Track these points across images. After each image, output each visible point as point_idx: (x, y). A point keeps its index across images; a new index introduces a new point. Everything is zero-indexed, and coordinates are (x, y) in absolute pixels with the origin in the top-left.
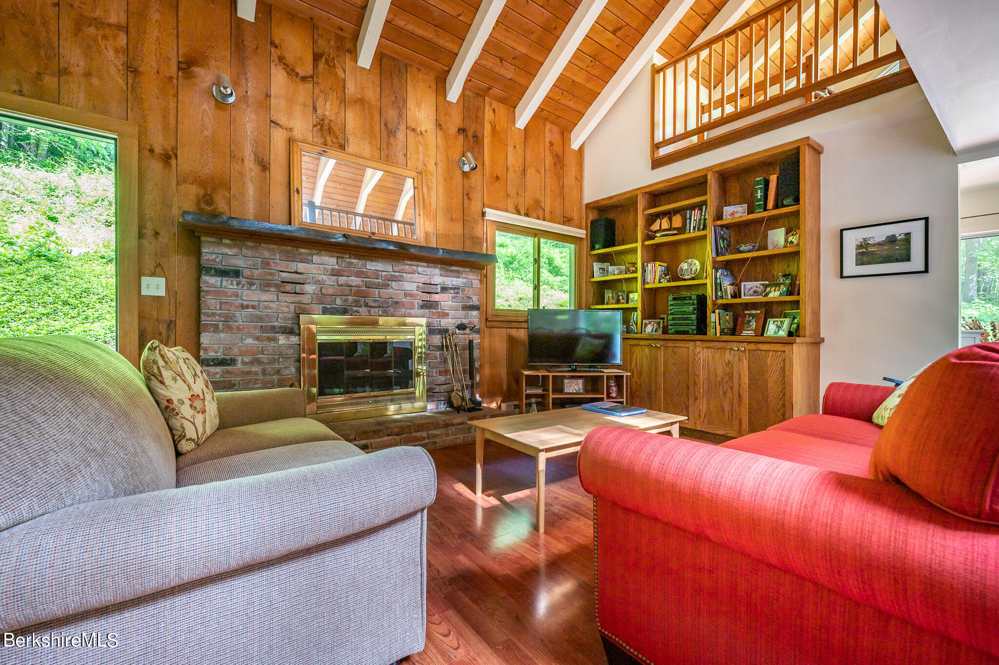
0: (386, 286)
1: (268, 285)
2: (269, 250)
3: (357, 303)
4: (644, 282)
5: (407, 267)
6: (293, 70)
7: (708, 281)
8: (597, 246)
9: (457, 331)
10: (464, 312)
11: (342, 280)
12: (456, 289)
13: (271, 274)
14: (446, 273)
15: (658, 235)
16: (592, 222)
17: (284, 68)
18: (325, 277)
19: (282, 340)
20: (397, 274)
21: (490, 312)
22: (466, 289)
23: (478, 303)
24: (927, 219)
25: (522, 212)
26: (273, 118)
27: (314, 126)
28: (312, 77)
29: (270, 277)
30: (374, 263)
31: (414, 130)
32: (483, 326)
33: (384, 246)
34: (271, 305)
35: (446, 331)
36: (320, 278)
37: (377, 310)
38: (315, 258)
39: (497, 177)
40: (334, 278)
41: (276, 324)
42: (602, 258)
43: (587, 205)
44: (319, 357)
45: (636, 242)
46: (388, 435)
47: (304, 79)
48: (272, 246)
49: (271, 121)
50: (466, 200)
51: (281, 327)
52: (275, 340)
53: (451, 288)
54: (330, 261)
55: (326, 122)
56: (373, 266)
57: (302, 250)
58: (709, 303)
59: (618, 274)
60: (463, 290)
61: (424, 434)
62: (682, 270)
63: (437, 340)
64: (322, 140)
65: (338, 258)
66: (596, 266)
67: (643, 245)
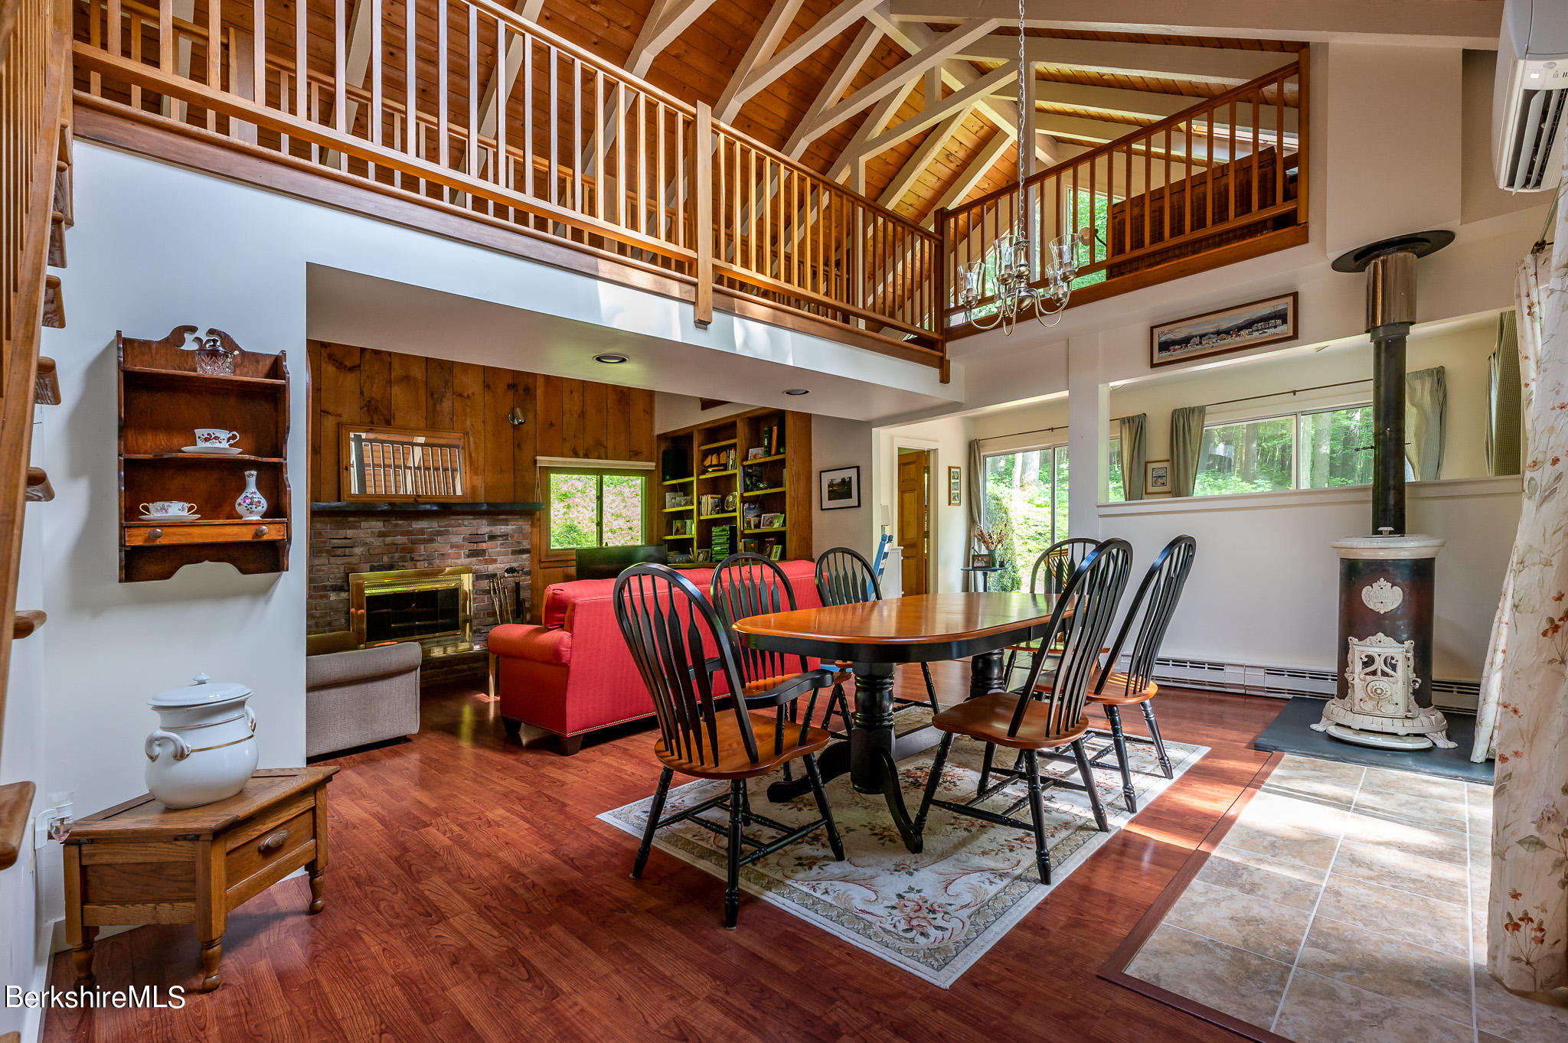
0: (431, 541)
1: (321, 552)
2: (321, 522)
3: (403, 559)
4: (699, 514)
5: (453, 522)
6: (341, 364)
7: (737, 514)
8: (668, 477)
9: (506, 575)
10: (513, 557)
11: (388, 540)
12: (505, 536)
13: (325, 542)
14: (494, 522)
15: (710, 470)
16: (664, 453)
17: (334, 364)
18: (372, 540)
19: (333, 597)
20: (442, 529)
21: (543, 553)
22: (516, 535)
23: (529, 547)
24: (858, 468)
25: (581, 454)
26: (323, 408)
27: (361, 409)
28: (359, 366)
29: (323, 545)
30: (420, 522)
31: (460, 395)
32: (536, 567)
33: (428, 507)
34: (323, 568)
35: (495, 575)
36: (368, 540)
37: (422, 563)
38: (363, 524)
39: (552, 424)
40: (381, 539)
41: (327, 583)
42: (674, 489)
43: (660, 437)
44: (367, 611)
45: (693, 476)
46: (431, 669)
47: (351, 369)
48: (322, 519)
49: (322, 411)
50: (516, 450)
51: (332, 586)
52: (327, 597)
53: (499, 536)
54: (378, 525)
55: (373, 402)
56: (418, 525)
57: (352, 519)
58: (738, 532)
59: (684, 505)
60: (512, 536)
61: (465, 667)
62: (728, 501)
63: (485, 584)
64: (369, 419)
65: (384, 521)
66: (668, 496)
67: (698, 479)
